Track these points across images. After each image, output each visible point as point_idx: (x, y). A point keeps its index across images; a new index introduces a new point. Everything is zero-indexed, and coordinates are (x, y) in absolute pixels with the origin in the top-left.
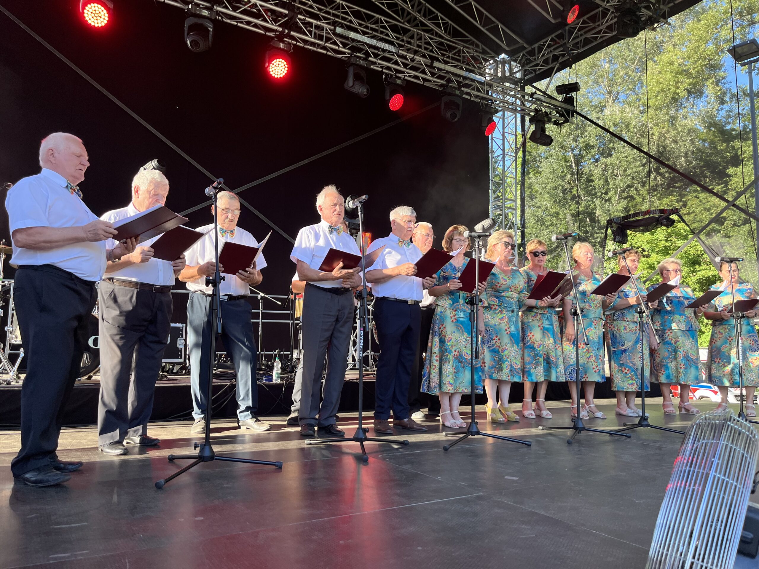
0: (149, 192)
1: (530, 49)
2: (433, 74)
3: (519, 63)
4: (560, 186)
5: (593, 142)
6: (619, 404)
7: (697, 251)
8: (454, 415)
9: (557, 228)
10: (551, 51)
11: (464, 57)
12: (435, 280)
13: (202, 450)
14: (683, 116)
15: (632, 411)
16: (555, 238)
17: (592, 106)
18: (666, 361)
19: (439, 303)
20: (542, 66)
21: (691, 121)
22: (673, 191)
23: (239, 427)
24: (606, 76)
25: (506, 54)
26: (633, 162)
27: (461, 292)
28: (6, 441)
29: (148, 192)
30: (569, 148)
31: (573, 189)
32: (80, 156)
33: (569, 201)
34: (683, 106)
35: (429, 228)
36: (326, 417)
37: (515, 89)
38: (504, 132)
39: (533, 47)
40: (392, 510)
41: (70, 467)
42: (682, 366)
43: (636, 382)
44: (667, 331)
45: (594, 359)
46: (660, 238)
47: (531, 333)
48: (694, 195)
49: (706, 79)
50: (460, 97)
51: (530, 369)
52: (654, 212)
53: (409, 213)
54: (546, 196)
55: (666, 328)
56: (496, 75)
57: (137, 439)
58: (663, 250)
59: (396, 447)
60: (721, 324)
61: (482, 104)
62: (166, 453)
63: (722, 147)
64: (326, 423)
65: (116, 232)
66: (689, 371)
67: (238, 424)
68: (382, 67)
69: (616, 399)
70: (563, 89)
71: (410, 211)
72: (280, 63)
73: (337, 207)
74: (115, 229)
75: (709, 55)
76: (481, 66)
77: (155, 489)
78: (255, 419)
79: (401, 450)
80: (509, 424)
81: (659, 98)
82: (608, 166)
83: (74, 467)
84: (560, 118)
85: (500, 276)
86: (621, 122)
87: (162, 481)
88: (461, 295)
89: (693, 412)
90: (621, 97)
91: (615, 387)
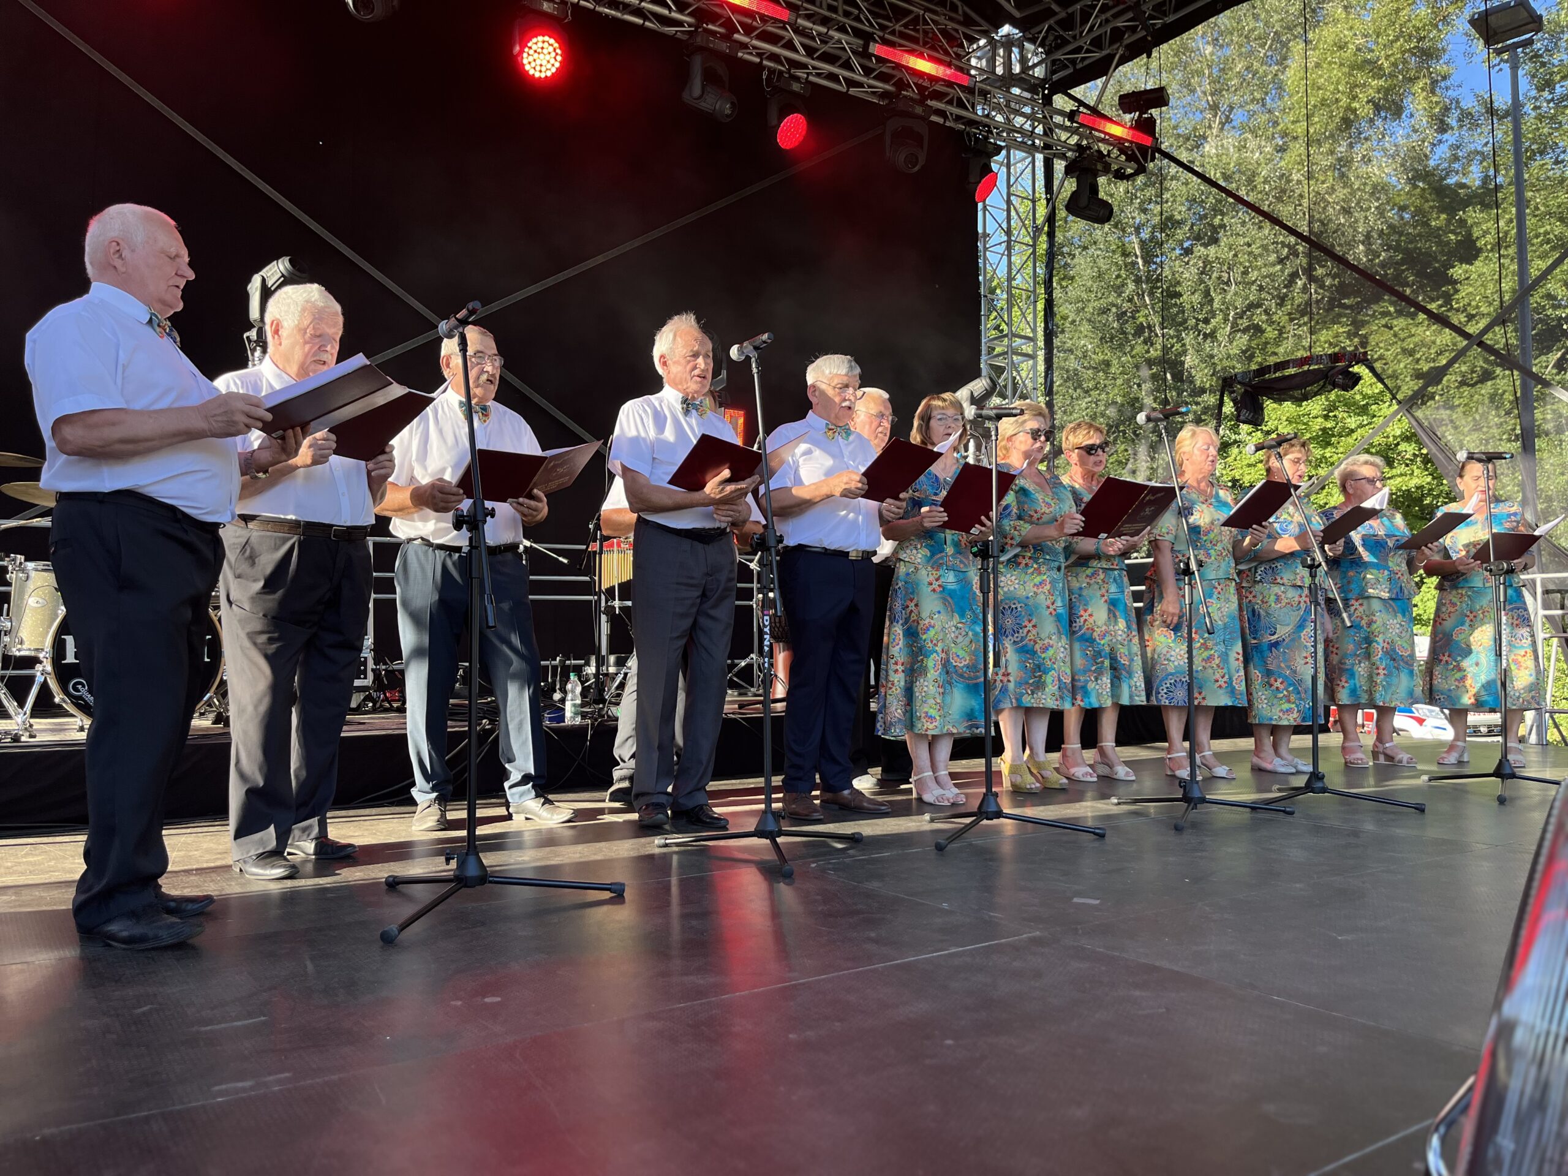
0: (304, 331)
1: (1063, 15)
2: (868, 71)
3: (1042, 45)
4: (1114, 305)
5: (1180, 212)
6: (1258, 750)
7: (1388, 437)
8: (941, 779)
9: (1108, 393)
10: (1107, 21)
11: (926, 32)
12: (904, 504)
13: (461, 865)
14: (1364, 156)
15: (1283, 762)
16: (1144, 418)
17: (1179, 136)
18: (1349, 662)
19: (902, 556)
20: (1088, 51)
21: (1380, 167)
22: (1340, 315)
23: (509, 817)
24: (1206, 72)
25: (1014, 24)
26: (1260, 255)
27: (948, 531)
28: (31, 859)
29: (300, 330)
30: (1130, 227)
31: (1138, 311)
32: (174, 258)
33: (1130, 337)
34: (1362, 136)
35: (884, 401)
36: (689, 790)
37: (1032, 100)
38: (1009, 195)
39: (1070, 10)
40: (871, 971)
41: (190, 906)
42: (1380, 671)
43: (1297, 706)
44: (1352, 602)
45: (1217, 661)
46: (1314, 413)
47: (1085, 611)
48: (1383, 322)
49: (1412, 80)
50: (925, 119)
51: (1086, 682)
52: (1318, 359)
53: (843, 369)
54: (1085, 328)
55: (1350, 596)
56: (994, 72)
57: (310, 847)
58: (1318, 436)
59: (840, 846)
60: (1455, 587)
61: (968, 134)
62: (380, 872)
63: (1439, 220)
64: (690, 804)
65: (269, 417)
66: (1395, 680)
67: (508, 810)
68: (759, 55)
69: (1253, 739)
70: (1135, 101)
71: (846, 365)
72: (546, 45)
73: (700, 360)
74: (268, 410)
75: (1418, 29)
76: (960, 51)
77: (381, 943)
78: (542, 800)
79: (851, 852)
80: (1047, 794)
81: (1316, 119)
82: (1211, 263)
83: (196, 906)
84: (1128, 164)
85: (1039, 496)
86: (1240, 171)
87: (394, 928)
88: (949, 538)
89: (1400, 761)
90: (1238, 116)
91: (1255, 717)
